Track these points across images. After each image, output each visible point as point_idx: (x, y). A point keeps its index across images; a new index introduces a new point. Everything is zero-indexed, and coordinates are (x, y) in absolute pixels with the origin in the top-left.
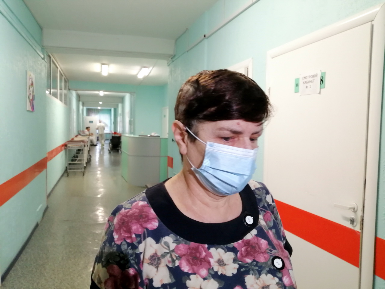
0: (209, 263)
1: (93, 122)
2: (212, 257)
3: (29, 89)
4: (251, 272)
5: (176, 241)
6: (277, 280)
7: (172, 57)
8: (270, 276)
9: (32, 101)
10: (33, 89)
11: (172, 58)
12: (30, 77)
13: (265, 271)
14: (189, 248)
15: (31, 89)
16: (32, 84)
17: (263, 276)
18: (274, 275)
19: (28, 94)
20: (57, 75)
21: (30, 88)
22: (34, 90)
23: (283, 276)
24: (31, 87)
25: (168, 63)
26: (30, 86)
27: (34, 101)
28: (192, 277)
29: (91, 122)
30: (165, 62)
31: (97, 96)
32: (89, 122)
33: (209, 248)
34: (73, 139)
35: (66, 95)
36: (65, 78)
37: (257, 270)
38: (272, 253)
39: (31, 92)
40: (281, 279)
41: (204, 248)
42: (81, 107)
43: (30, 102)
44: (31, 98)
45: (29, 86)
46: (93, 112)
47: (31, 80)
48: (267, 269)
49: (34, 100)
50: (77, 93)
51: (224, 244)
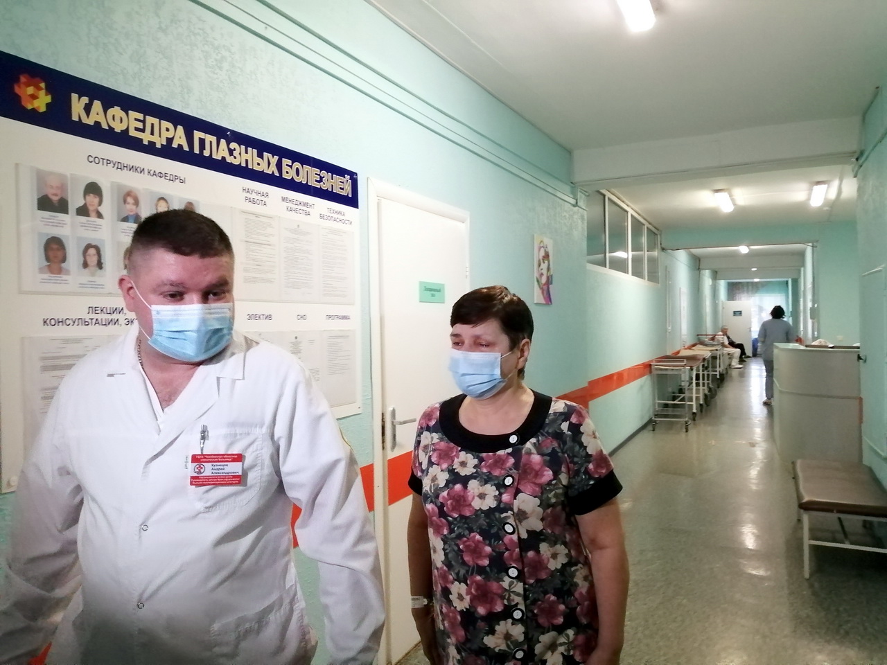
0: (453, 461)
1: (743, 313)
2: (458, 458)
3: (539, 265)
4: (478, 479)
5: (441, 439)
6: (497, 493)
7: (856, 156)
8: (494, 488)
9: (545, 287)
10: (549, 265)
11: (857, 159)
12: (542, 245)
13: (493, 483)
14: (447, 447)
15: (544, 266)
16: (547, 256)
17: (488, 486)
18: (498, 489)
19: (536, 275)
20: (626, 224)
21: (542, 263)
22: (551, 266)
23: (504, 493)
24: (544, 262)
25: (853, 171)
26: (542, 261)
27: (550, 286)
28: (434, 466)
29: (738, 313)
30: (849, 168)
31: (735, 255)
32: (732, 313)
33: (460, 451)
34: (678, 352)
35: (652, 261)
36: (650, 227)
37: (485, 479)
38: (511, 472)
39: (545, 272)
40: (500, 494)
41: (457, 449)
42: (707, 281)
43: (542, 289)
44: (544, 280)
45: (539, 261)
46: (743, 292)
47: (542, 250)
48: (496, 482)
49: (551, 283)
50: (690, 252)
51: (476, 452)
